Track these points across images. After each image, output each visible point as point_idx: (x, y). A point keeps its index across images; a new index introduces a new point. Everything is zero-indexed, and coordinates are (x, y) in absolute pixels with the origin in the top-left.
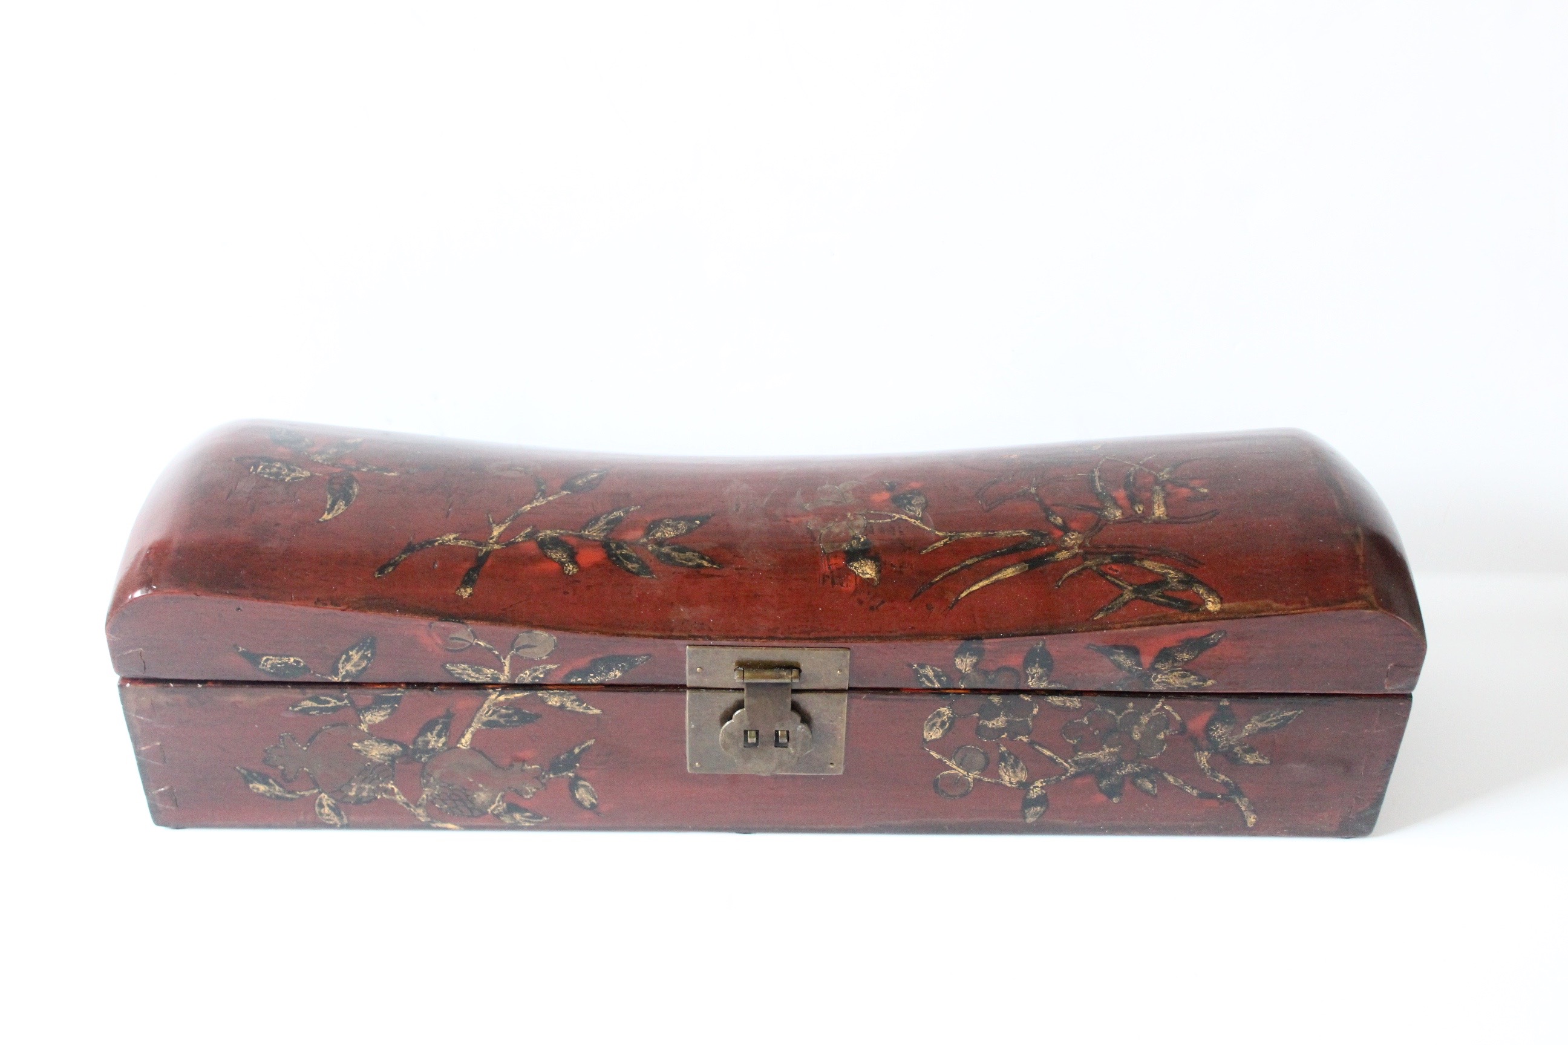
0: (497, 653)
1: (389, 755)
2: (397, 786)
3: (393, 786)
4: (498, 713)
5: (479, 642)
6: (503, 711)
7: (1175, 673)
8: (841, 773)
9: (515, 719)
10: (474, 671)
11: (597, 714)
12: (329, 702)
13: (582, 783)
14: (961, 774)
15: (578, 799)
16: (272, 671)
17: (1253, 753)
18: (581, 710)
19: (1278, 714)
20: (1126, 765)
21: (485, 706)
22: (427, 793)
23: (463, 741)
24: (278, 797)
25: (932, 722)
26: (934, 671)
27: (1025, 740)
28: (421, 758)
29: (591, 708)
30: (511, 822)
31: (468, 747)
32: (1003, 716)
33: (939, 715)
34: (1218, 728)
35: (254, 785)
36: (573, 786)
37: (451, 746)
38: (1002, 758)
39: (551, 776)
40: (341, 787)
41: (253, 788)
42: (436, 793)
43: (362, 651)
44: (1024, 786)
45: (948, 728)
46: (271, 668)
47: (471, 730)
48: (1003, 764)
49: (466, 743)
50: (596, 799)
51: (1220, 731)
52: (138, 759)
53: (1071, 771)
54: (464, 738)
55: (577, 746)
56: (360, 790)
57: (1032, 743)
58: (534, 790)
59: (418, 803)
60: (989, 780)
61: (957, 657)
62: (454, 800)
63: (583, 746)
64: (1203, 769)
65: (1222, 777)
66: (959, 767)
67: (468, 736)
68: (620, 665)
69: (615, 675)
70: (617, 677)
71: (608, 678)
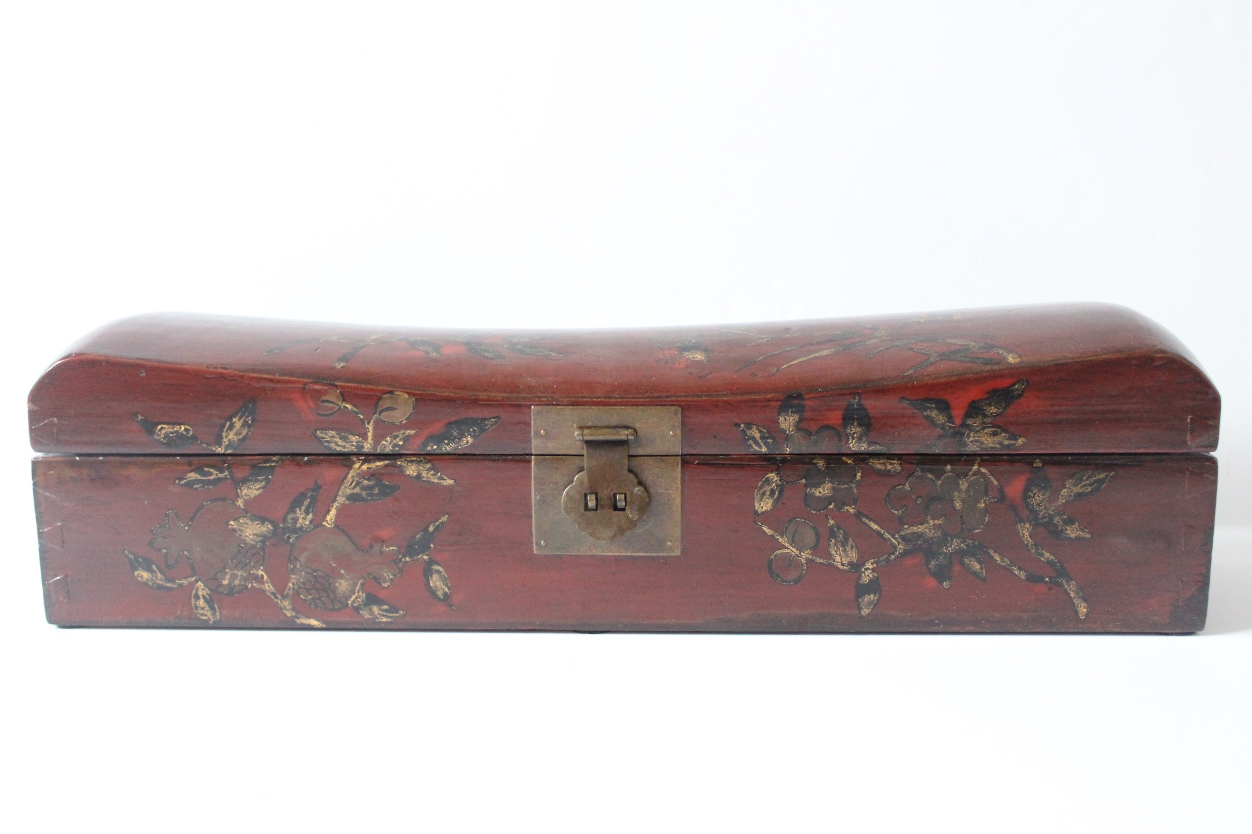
0: (362, 417)
1: (261, 536)
2: (266, 574)
3: (263, 573)
4: (361, 485)
5: (347, 405)
6: (366, 482)
7: (986, 430)
8: (678, 553)
9: (376, 492)
10: (341, 438)
11: (450, 485)
12: (211, 474)
13: (436, 567)
14: (793, 553)
15: (432, 587)
16: (165, 441)
17: (1073, 524)
18: (436, 481)
19: (1090, 477)
20: (952, 540)
21: (350, 476)
22: (293, 581)
23: (328, 518)
24: (160, 587)
25: (762, 491)
26: (760, 432)
27: (852, 511)
28: (289, 538)
29: (445, 477)
30: (369, 617)
31: (333, 525)
32: (828, 483)
33: (768, 482)
34: (1035, 494)
35: (139, 572)
36: (428, 572)
37: (317, 523)
38: (832, 534)
39: (408, 559)
40: (216, 574)
41: (138, 576)
42: (302, 580)
43: (244, 417)
44: (856, 567)
45: (777, 497)
46: (164, 438)
47: (336, 504)
48: (833, 541)
49: (331, 520)
50: (448, 588)
51: (1038, 497)
52: (40, 543)
53: (900, 549)
54: (329, 514)
55: (430, 523)
56: (233, 577)
57: (859, 515)
58: (391, 577)
59: (285, 593)
60: (822, 561)
61: (779, 414)
62: (317, 590)
63: (437, 523)
64: (1027, 545)
65: (1047, 555)
66: (791, 545)
67: (333, 512)
68: (472, 430)
69: (468, 442)
70: (469, 444)
71: (461, 446)
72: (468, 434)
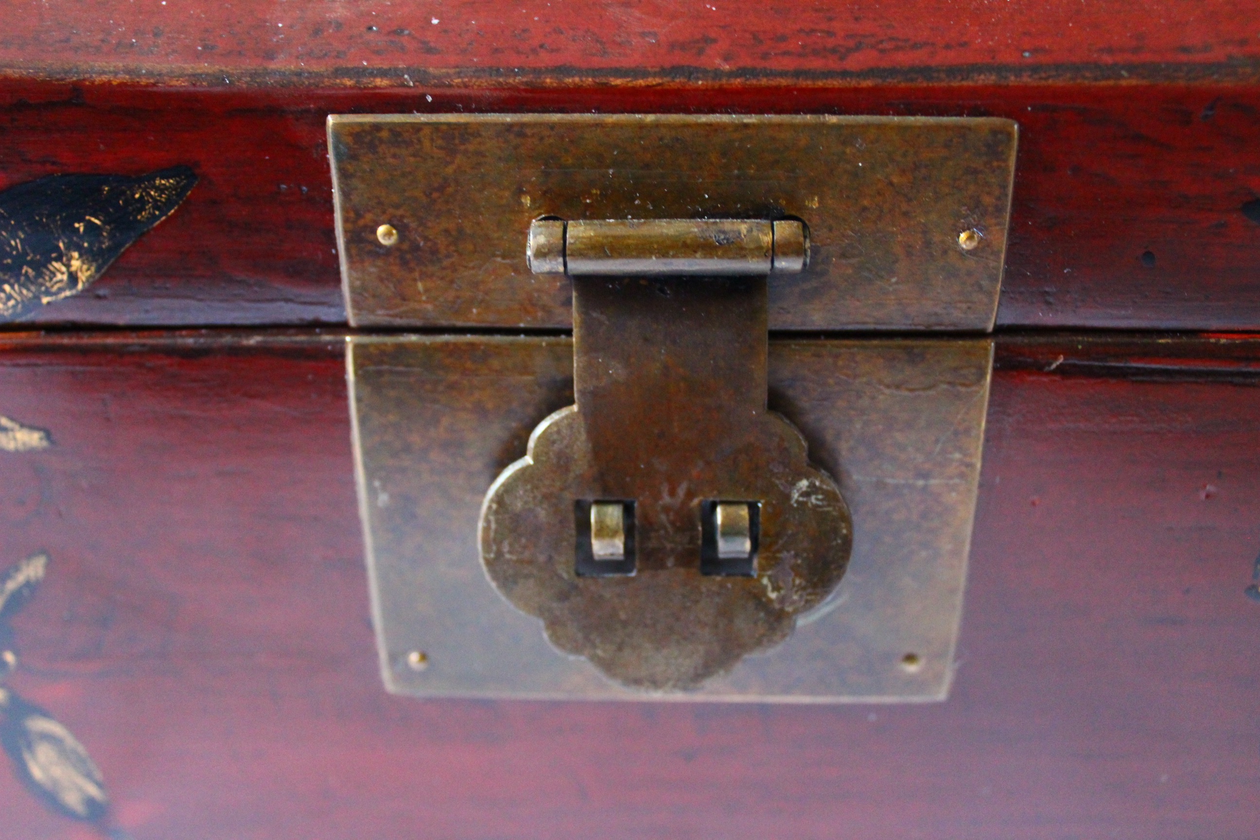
11: (31, 452)
68: (80, 226)
69: (73, 278)
70: (80, 286)
71: (48, 293)
72: (68, 248)
